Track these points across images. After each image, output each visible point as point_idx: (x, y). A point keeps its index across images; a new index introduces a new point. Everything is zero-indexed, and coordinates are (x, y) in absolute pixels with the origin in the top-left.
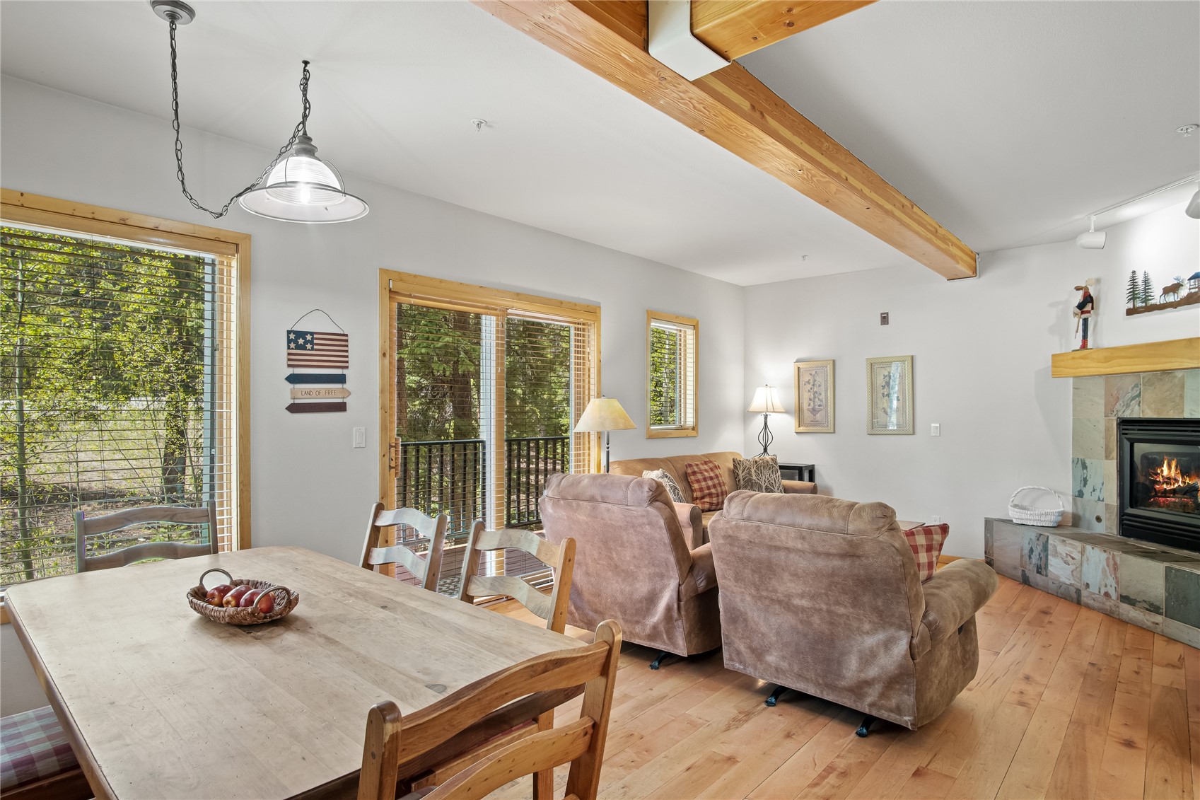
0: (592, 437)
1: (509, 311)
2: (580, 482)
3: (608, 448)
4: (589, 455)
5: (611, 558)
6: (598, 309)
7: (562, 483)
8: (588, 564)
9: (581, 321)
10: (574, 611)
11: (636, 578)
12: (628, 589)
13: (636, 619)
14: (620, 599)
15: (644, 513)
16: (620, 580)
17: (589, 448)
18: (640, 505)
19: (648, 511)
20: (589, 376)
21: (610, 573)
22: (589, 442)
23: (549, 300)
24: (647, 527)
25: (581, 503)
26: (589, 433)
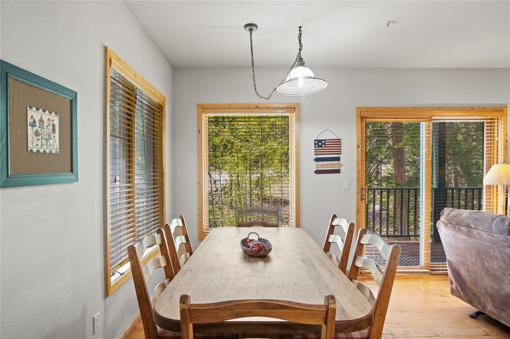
0: (500, 188)
1: (433, 118)
2: (461, 215)
3: (507, 195)
4: (497, 199)
5: (484, 265)
6: (504, 109)
7: (450, 214)
8: (469, 265)
9: (489, 117)
10: (460, 290)
11: (502, 281)
12: (496, 286)
13: (502, 307)
14: (490, 291)
15: (504, 240)
16: (490, 279)
17: (497, 195)
18: (501, 233)
19: (507, 239)
20: (497, 151)
21: (483, 274)
22: (497, 191)
23: (463, 108)
24: (508, 249)
25: (461, 227)
26: (497, 186)
